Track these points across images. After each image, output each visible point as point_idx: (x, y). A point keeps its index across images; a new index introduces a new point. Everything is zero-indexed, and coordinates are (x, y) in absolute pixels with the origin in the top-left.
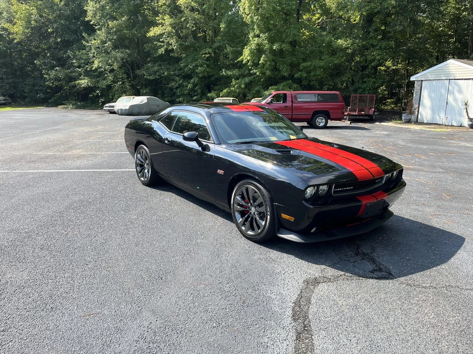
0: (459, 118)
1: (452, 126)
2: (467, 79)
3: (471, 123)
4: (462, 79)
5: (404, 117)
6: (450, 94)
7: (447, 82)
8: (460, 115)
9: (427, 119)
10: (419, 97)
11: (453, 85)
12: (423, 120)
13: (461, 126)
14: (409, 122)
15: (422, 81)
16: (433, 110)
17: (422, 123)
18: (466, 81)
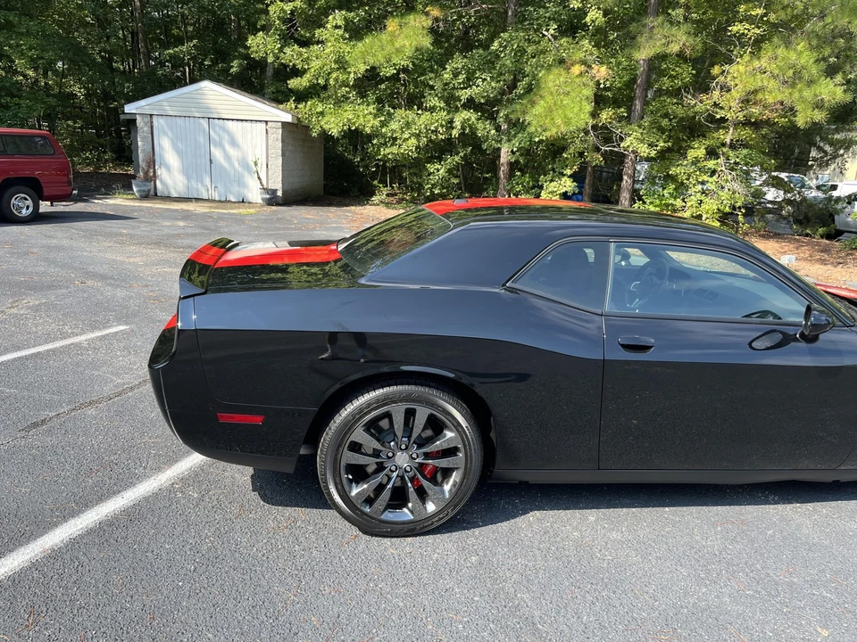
0: (237, 189)
1: (227, 201)
2: (242, 120)
3: (268, 196)
4: (233, 120)
5: (137, 186)
6: (215, 145)
7: (204, 123)
8: (240, 182)
9: (175, 190)
10: (151, 146)
11: (217, 129)
12: (169, 192)
13: (243, 201)
14: (146, 196)
15: (151, 115)
16: (186, 172)
17: (168, 198)
18: (240, 123)
